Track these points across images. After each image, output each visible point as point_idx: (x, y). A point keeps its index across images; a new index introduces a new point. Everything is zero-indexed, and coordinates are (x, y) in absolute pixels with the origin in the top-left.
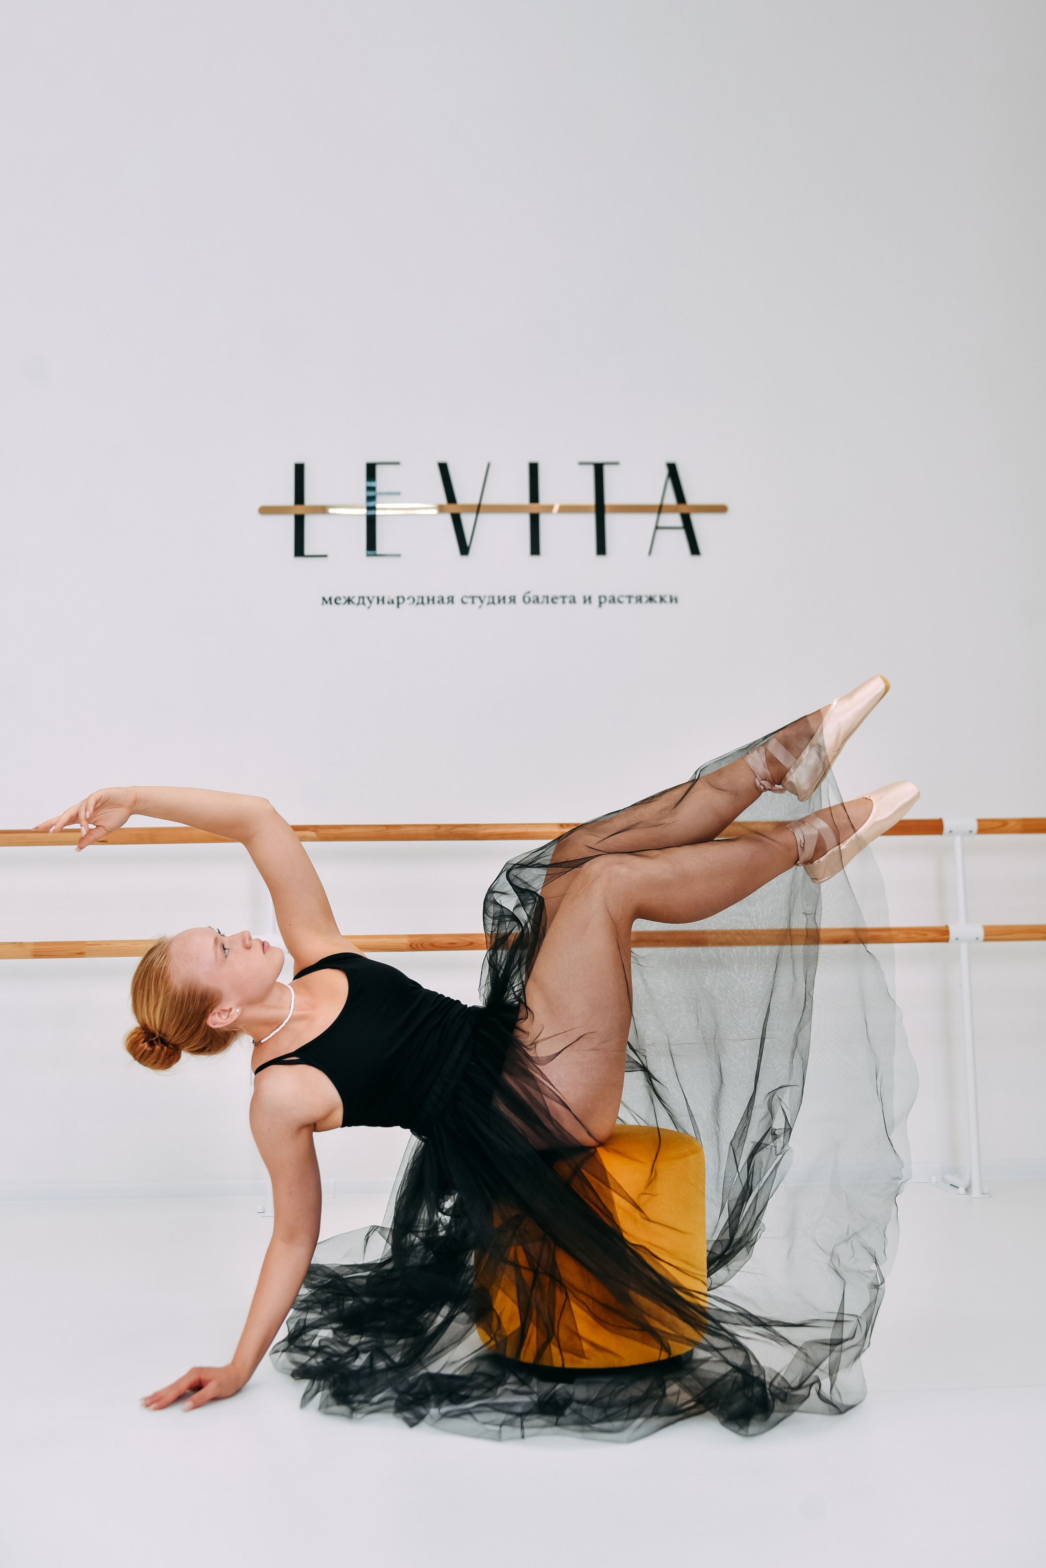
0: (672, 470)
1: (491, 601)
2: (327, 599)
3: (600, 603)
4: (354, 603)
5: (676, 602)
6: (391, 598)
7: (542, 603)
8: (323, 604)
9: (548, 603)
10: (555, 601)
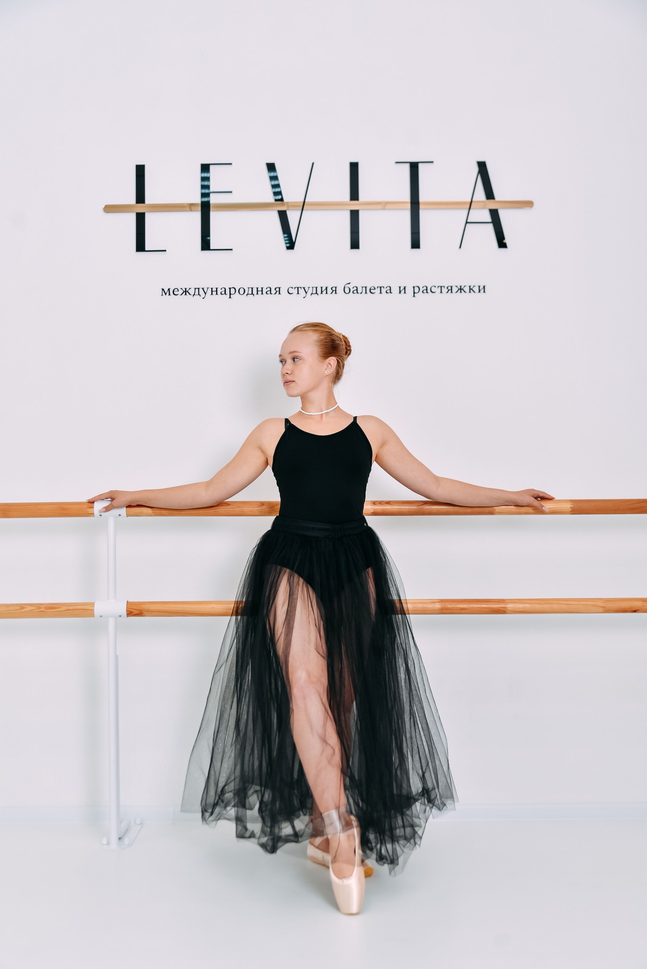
0: (482, 167)
1: (314, 292)
2: (166, 291)
3: (414, 293)
4: (190, 294)
5: (484, 292)
6: (223, 290)
7: (361, 293)
8: (162, 295)
9: (366, 293)
10: (372, 291)
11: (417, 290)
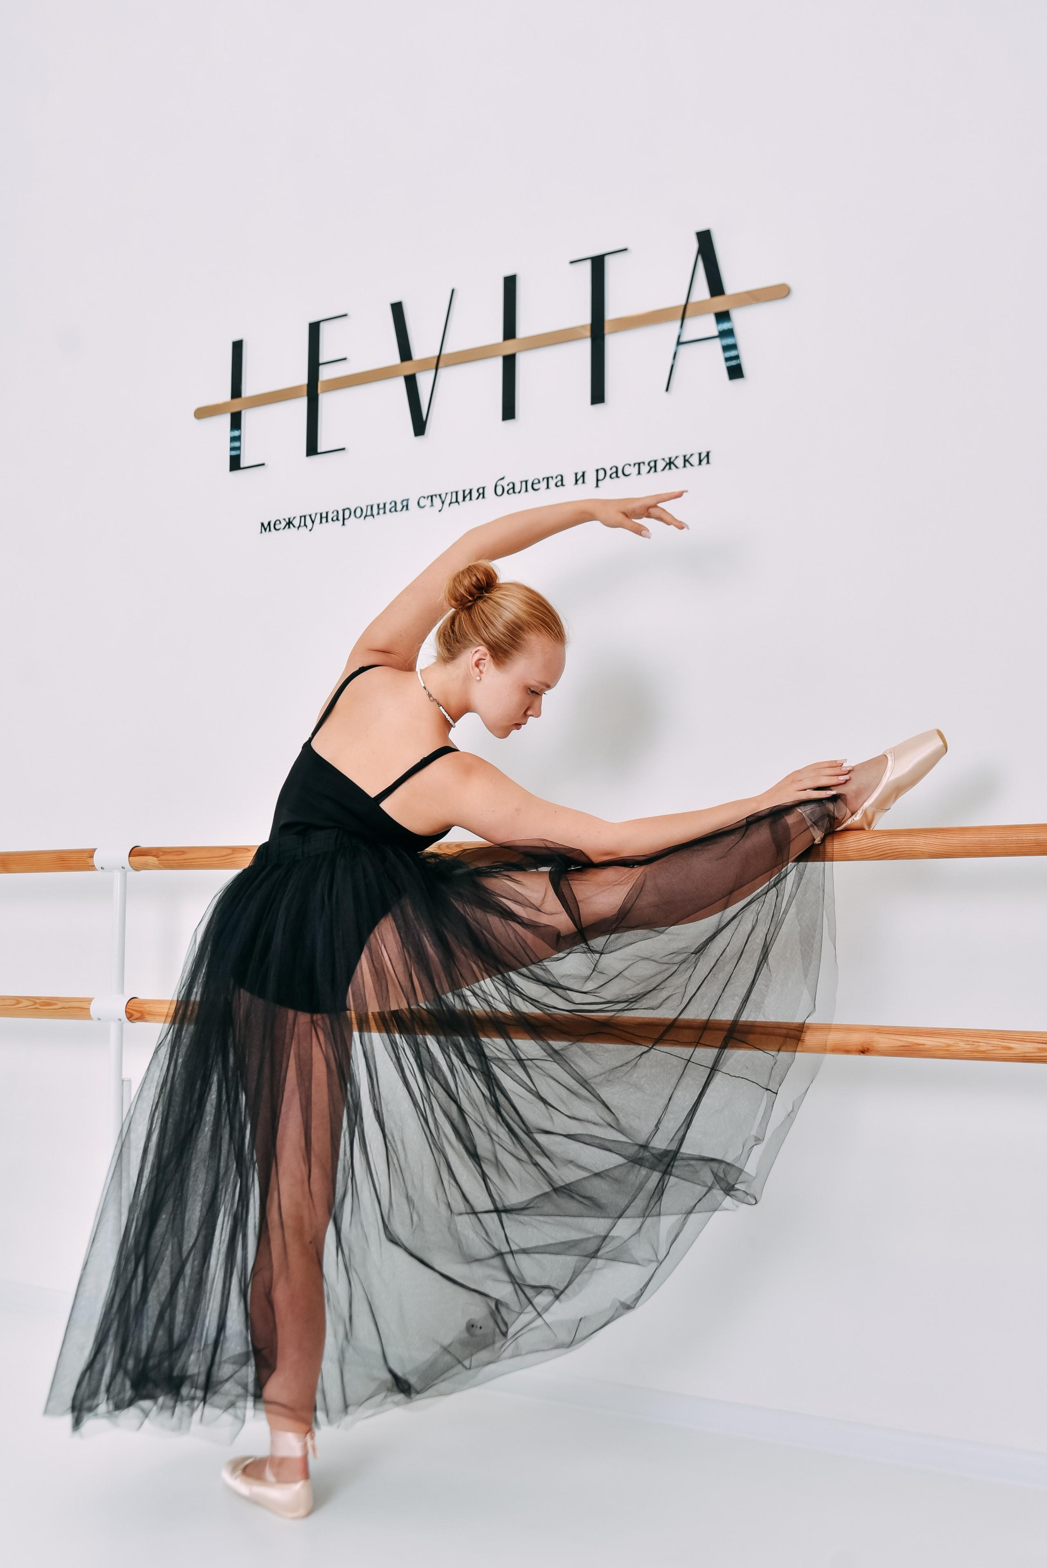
0: (705, 240)
1: (454, 500)
2: (266, 525)
3: (598, 480)
4: (294, 526)
5: (708, 462)
6: (335, 513)
7: (519, 492)
8: (261, 532)
9: (526, 491)
10: (536, 487)
11: (601, 474)
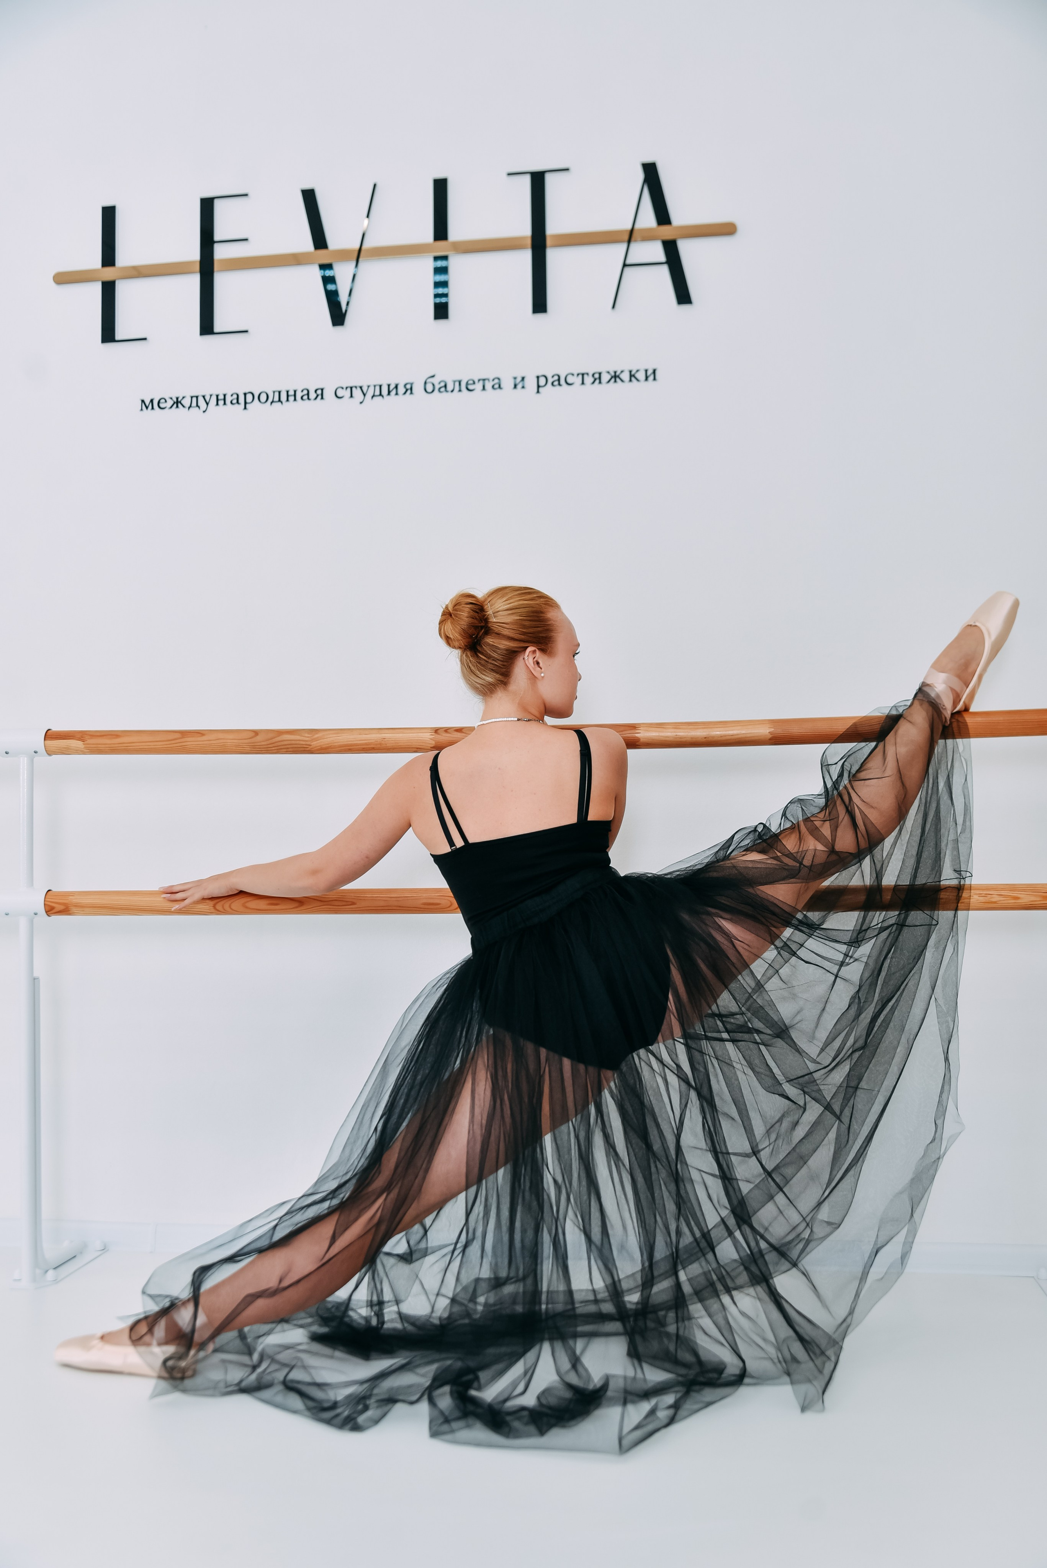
0: (651, 172)
1: (377, 393)
2: (147, 402)
3: (539, 387)
4: (184, 406)
5: (655, 379)
6: (235, 396)
7: (452, 391)
8: (142, 410)
9: (460, 391)
10: (470, 387)
11: (542, 381)
